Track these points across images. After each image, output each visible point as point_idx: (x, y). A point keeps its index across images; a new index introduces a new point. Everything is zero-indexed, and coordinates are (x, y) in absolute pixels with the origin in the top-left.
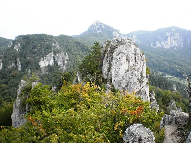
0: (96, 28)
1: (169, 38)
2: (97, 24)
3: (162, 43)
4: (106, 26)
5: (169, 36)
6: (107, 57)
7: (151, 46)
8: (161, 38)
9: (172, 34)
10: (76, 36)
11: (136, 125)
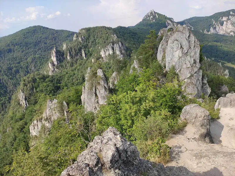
0: (150, 18)
1: (225, 23)
2: (151, 14)
3: (217, 29)
4: (159, 15)
5: (226, 21)
6: (162, 45)
7: (205, 33)
8: (216, 24)
9: (230, 18)
10: (132, 27)
11: (193, 105)
